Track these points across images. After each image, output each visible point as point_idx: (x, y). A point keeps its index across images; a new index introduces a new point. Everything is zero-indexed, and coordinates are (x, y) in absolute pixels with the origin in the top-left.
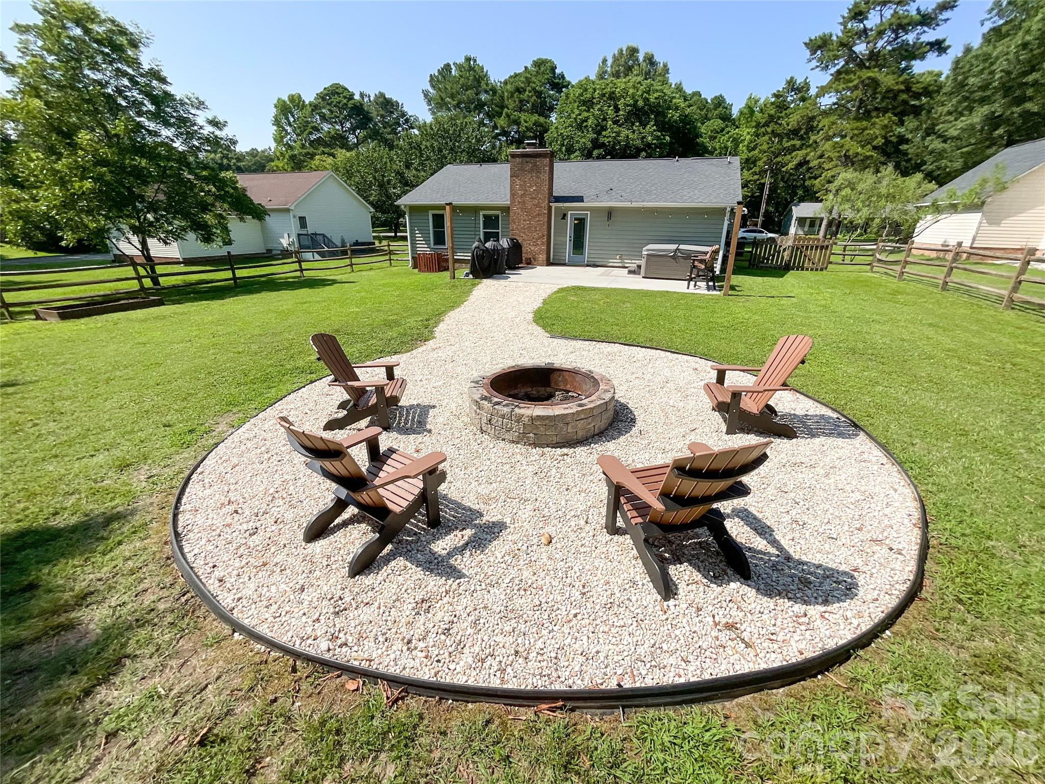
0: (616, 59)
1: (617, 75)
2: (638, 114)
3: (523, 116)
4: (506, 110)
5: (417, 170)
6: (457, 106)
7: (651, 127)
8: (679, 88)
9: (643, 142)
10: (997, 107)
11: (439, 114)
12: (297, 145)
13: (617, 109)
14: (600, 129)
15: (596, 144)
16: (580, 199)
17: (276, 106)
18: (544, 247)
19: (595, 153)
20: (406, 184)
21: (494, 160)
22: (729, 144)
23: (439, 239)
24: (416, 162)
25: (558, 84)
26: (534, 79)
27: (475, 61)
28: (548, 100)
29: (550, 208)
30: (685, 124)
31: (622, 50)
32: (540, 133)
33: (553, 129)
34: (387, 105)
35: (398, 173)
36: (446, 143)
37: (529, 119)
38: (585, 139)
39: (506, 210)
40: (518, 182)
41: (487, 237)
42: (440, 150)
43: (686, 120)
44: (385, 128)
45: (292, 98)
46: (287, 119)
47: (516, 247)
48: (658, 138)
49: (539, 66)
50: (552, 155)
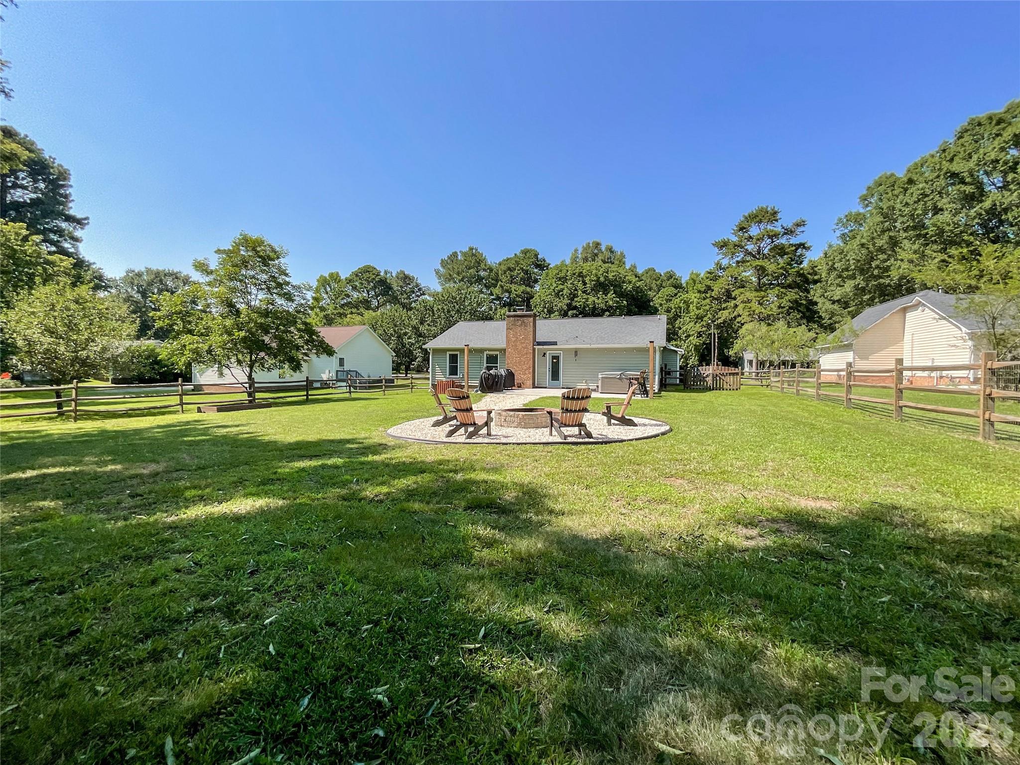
0: (585, 249)
1: (586, 260)
2: (602, 286)
3: (513, 287)
4: (500, 283)
5: (429, 325)
6: (462, 280)
7: (611, 295)
8: (633, 269)
9: (606, 305)
10: (860, 281)
11: (447, 285)
12: (331, 307)
13: (585, 283)
14: (573, 296)
15: (570, 307)
16: (555, 343)
17: (318, 281)
18: (531, 376)
19: (570, 313)
20: (420, 335)
21: (491, 319)
22: (681, 305)
23: (454, 371)
24: (429, 320)
25: (541, 265)
26: (522, 262)
27: (476, 250)
28: (533, 276)
29: (534, 350)
30: (637, 292)
31: (589, 243)
32: (527, 300)
33: (536, 296)
34: (406, 279)
35: (414, 328)
36: (454, 306)
37: (518, 289)
38: (563, 303)
39: (503, 351)
40: (512, 332)
41: (489, 368)
42: (449, 311)
43: (637, 289)
44: (402, 295)
45: (331, 275)
46: (325, 289)
47: (511, 375)
48: (617, 302)
49: (525, 254)
50: (535, 316)
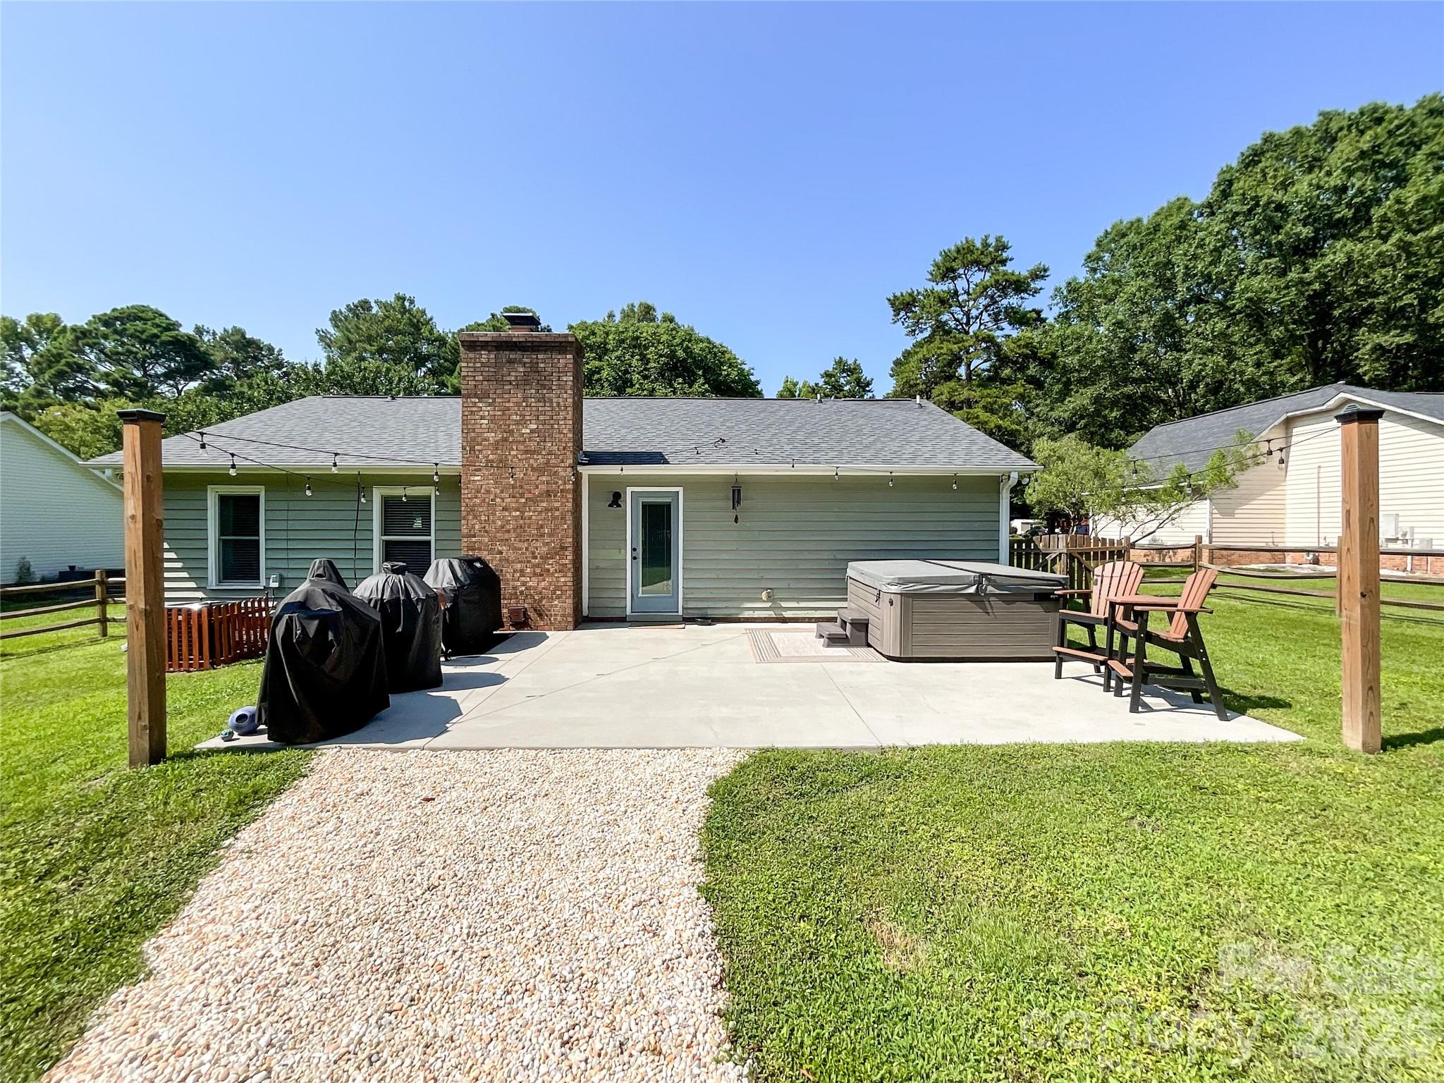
6: (375, 353)
12: (27, 392)
16: (657, 458)
18: (566, 580)
23: (239, 562)
27: (412, 302)
29: (578, 477)
31: (633, 306)
39: (451, 485)
46: (17, 350)
47: (480, 581)
